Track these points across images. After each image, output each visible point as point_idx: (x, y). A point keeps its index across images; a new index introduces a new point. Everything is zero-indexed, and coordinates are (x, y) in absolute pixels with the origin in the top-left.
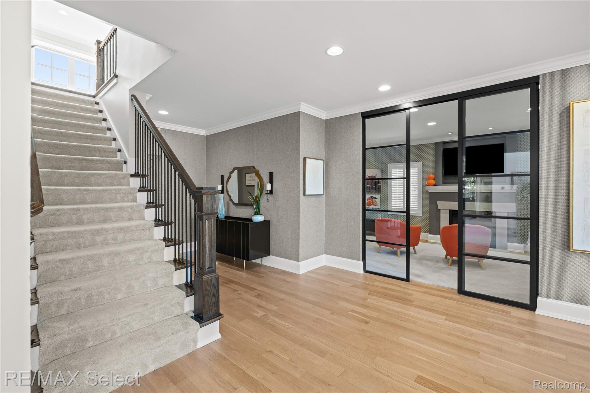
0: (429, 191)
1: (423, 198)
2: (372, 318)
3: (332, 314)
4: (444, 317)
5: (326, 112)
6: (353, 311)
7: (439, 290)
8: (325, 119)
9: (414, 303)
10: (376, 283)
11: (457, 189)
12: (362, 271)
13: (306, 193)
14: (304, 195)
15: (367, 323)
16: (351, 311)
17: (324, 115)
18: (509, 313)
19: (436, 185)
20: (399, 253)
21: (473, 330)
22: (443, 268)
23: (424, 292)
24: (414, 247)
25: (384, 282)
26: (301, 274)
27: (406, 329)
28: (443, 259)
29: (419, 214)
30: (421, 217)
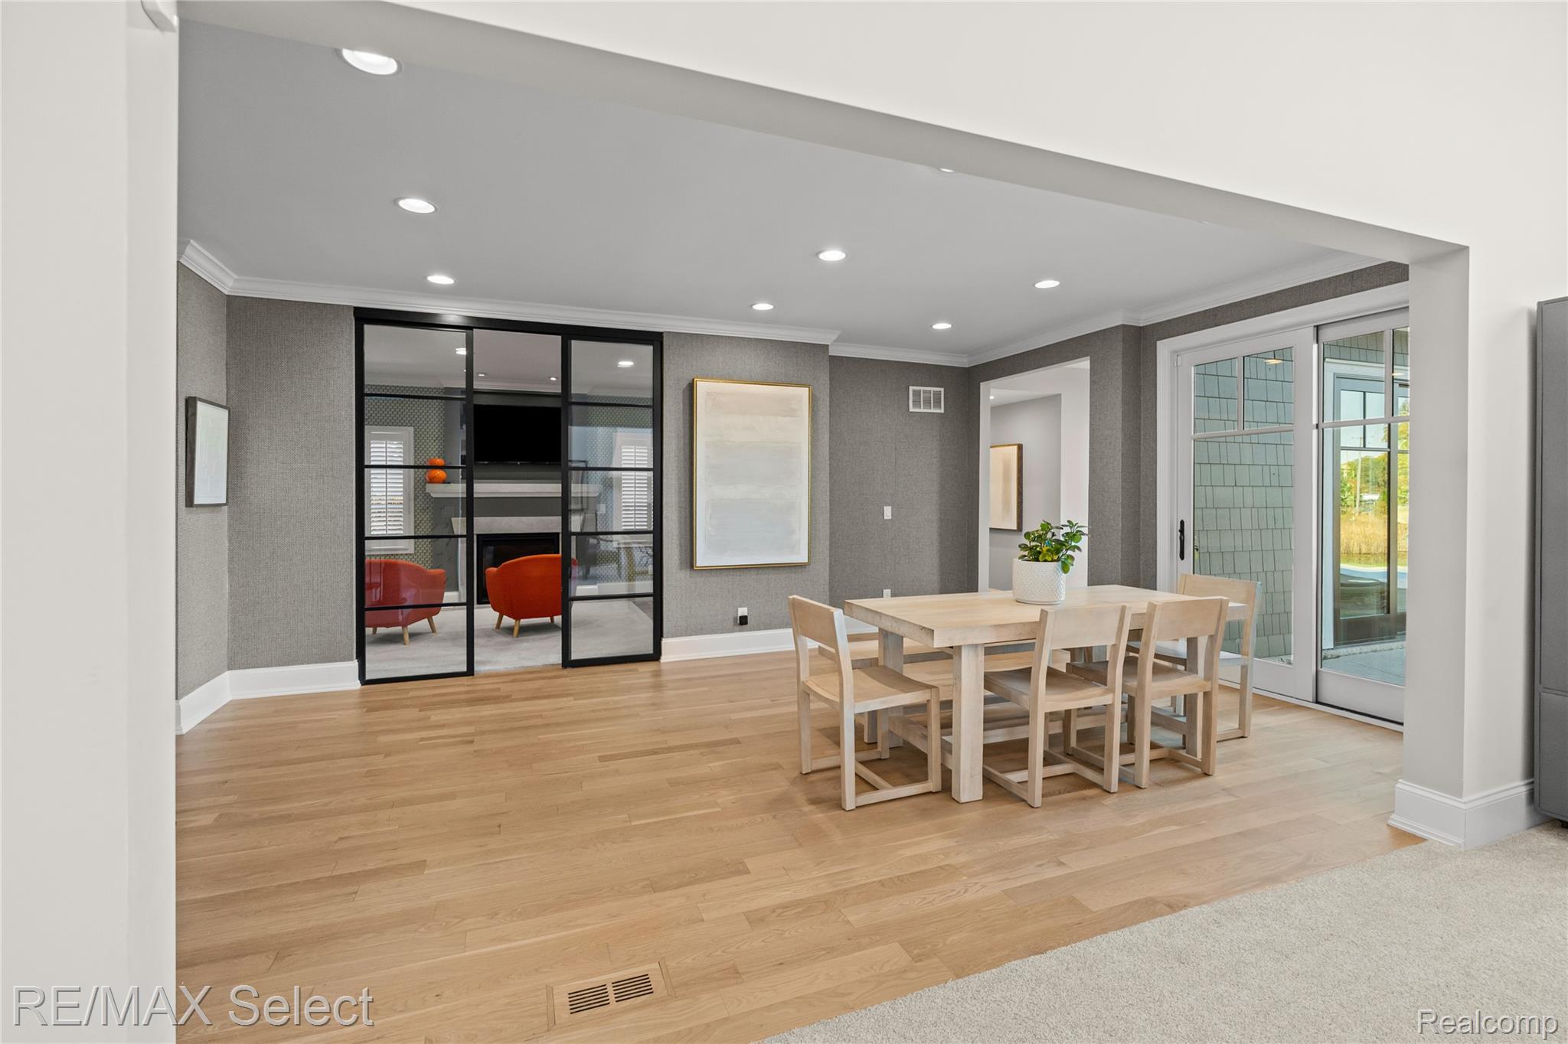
0: (434, 495)
1: (415, 511)
2: (473, 734)
3: (386, 756)
4: (572, 698)
5: (236, 277)
6: (422, 739)
7: (531, 673)
8: (226, 293)
9: (513, 697)
10: (412, 694)
11: (560, 491)
12: (357, 685)
13: (198, 500)
14: (186, 506)
15: (472, 742)
16: (421, 741)
17: (229, 284)
18: (637, 670)
19: (449, 483)
20: (407, 637)
21: (616, 698)
22: (508, 643)
23: (512, 681)
24: (432, 620)
25: (429, 688)
26: (186, 733)
27: (536, 727)
28: (493, 630)
29: (407, 550)
30: (411, 557)
